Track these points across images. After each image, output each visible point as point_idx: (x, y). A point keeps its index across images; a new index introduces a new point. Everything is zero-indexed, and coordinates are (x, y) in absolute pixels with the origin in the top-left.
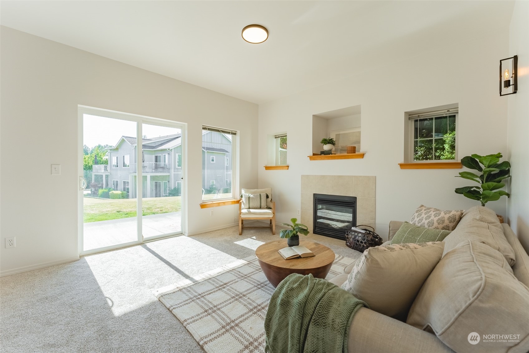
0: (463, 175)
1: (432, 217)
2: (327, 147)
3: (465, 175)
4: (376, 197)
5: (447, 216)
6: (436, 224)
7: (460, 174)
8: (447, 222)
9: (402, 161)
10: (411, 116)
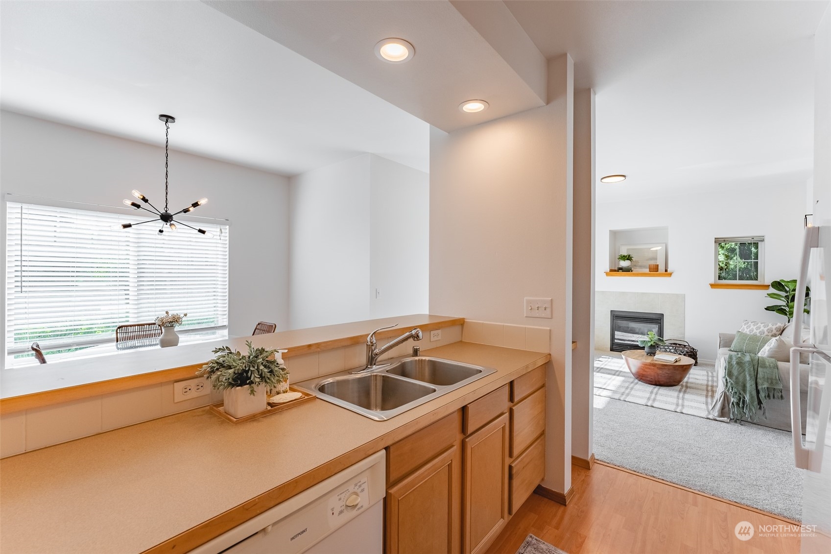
0: (770, 295)
1: (762, 328)
2: (624, 264)
3: (772, 296)
4: (686, 313)
5: (774, 327)
6: (766, 333)
7: (768, 294)
8: (774, 332)
9: (712, 281)
10: (717, 240)
